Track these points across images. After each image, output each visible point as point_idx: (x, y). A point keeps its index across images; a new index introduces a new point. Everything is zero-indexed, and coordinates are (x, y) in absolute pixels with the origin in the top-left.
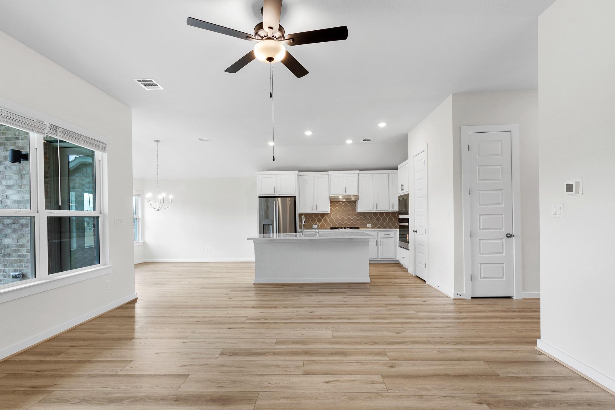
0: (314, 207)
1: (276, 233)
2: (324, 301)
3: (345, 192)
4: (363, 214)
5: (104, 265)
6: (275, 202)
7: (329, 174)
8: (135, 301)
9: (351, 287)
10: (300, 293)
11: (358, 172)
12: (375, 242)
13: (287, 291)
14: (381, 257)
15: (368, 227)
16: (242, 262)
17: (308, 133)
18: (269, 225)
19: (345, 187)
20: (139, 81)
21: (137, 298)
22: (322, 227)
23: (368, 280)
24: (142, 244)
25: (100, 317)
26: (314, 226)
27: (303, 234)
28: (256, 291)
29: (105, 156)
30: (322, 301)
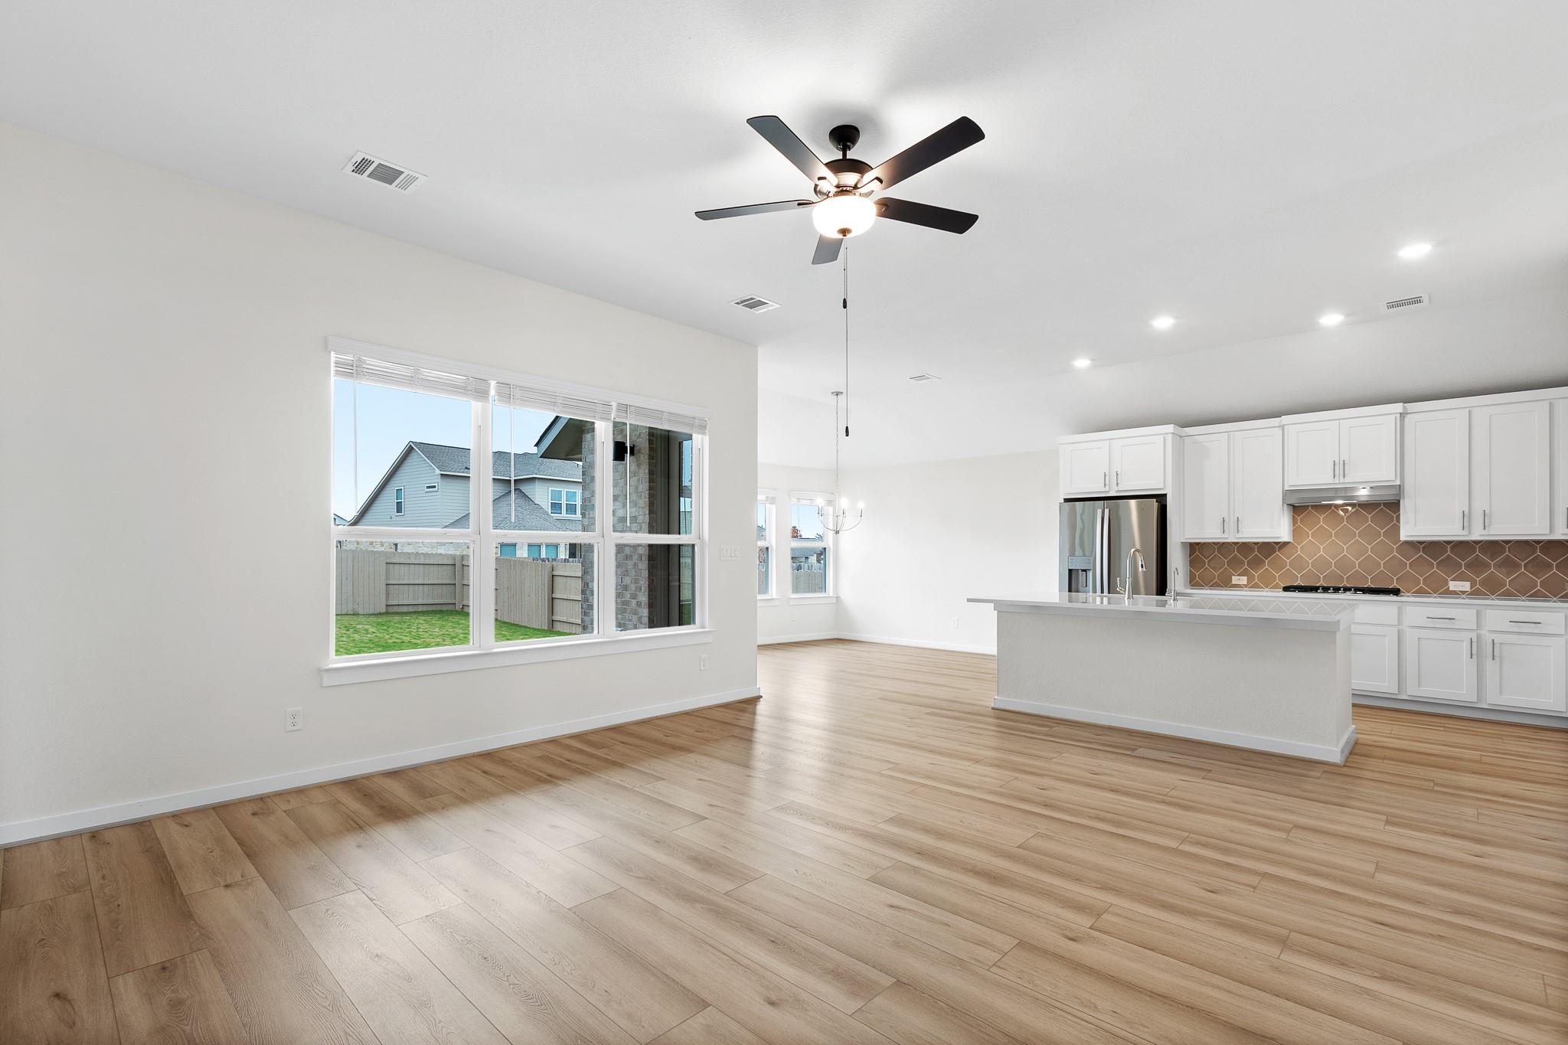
0: (1231, 525)
1: (1102, 592)
2: (1111, 775)
3: (1342, 476)
4: (1432, 548)
5: (703, 628)
6: (1099, 512)
7: (1284, 425)
8: (757, 699)
9: (1251, 763)
10: (1079, 746)
11: (1398, 407)
12: (1466, 645)
13: (1080, 741)
14: (1494, 698)
15: (1455, 593)
16: (979, 654)
17: (1163, 323)
18: (1085, 571)
19: (1342, 462)
20: (738, 303)
21: (761, 697)
22: (1267, 583)
23: (1332, 751)
24: (834, 601)
25: (687, 713)
26: (1235, 580)
27: (1129, 598)
28: (998, 726)
29: (706, 438)
30: (1105, 774)
